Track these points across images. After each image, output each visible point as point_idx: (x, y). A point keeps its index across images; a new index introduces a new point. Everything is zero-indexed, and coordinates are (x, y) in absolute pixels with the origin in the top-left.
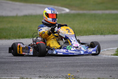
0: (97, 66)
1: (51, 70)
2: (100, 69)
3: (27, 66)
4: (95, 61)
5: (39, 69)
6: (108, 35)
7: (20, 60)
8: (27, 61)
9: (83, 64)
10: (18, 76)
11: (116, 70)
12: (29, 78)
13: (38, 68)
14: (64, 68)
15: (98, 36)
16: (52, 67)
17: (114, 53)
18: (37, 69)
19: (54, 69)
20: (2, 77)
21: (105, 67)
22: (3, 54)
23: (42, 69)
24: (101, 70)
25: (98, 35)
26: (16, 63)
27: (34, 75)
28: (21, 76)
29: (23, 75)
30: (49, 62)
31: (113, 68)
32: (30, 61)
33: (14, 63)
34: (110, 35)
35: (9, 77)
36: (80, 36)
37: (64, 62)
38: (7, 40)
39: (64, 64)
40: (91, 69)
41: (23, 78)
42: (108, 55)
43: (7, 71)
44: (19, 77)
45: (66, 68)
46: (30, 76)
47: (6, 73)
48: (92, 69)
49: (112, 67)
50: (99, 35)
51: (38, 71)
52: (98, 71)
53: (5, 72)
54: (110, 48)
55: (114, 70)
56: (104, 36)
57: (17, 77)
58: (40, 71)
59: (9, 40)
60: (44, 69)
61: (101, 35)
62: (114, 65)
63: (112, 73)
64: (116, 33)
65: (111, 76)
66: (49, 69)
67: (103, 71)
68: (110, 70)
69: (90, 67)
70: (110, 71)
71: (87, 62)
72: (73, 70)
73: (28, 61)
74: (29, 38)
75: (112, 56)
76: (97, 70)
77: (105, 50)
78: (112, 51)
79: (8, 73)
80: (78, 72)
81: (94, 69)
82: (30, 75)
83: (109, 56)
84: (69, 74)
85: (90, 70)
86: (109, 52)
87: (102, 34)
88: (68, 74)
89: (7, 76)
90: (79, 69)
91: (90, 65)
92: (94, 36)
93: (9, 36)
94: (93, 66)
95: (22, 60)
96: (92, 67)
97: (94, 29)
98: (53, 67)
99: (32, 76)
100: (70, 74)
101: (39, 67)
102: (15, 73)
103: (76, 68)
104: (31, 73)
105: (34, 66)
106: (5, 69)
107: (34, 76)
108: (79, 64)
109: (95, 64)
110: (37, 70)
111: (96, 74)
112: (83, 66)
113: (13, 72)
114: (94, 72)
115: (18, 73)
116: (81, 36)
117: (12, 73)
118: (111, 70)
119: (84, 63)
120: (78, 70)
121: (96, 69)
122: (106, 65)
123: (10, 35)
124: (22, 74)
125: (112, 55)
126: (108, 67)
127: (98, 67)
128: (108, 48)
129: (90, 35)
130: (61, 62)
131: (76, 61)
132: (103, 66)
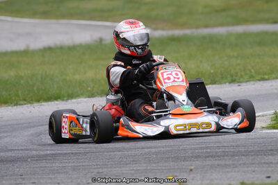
0: (232, 156)
1: (125, 172)
2: (240, 162)
3: (67, 164)
4: (225, 144)
5: (96, 171)
6: (248, 83)
7: (48, 152)
8: (66, 154)
9: (198, 153)
13: (93, 167)
14: (155, 163)
15: (223, 85)
16: (127, 164)
17: (268, 122)
18: (92, 170)
19: (131, 168)
21: (251, 158)
22: (6, 140)
23: (105, 170)
24: (244, 164)
25: (225, 83)
26: (40, 160)
31: (270, 157)
32: (72, 153)
33: (37, 160)
34: (252, 82)
37: (153, 150)
38: (10, 107)
39: (154, 156)
40: (220, 162)
43: (24, 179)
45: (160, 164)
49: (269, 155)
50: (227, 84)
51: (96, 175)
52: (236, 167)
53: (18, 182)
55: (274, 161)
56: (239, 85)
59: (15, 107)
60: (109, 169)
61: (232, 84)
62: (272, 152)
63: (270, 169)
64: (266, 77)
65: (269, 177)
66: (120, 167)
67: (248, 167)
68: (264, 163)
69: (217, 158)
70: (264, 165)
71: (207, 148)
72: (176, 167)
73: (69, 153)
75: (264, 131)
76: (234, 164)
78: (264, 118)
79: (25, 184)
81: (227, 163)
83: (257, 131)
85: (218, 165)
87: (233, 81)
91: (216, 153)
92: (214, 86)
93: (14, 98)
94: (223, 156)
95: (53, 152)
96: (222, 158)
97: (212, 71)
98: (130, 164)
101: (97, 165)
102: (40, 183)
103: (183, 163)
105: (84, 164)
106: (17, 175)
108: (189, 154)
109: (227, 150)
110: (93, 173)
111: (233, 173)
112: (197, 157)
113: (36, 181)
114: (227, 170)
115: (50, 181)
118: (267, 163)
121: (231, 162)
122: (253, 151)
125: (263, 128)
126: (259, 156)
127: (237, 158)
130: (146, 150)
131: (181, 148)
132: (247, 154)
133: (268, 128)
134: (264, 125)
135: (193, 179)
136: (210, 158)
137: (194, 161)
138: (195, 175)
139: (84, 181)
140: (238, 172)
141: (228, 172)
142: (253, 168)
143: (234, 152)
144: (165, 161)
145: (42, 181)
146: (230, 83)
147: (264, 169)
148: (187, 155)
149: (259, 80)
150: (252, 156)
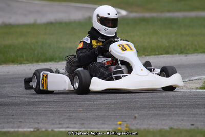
0: (169, 108)
1: (88, 116)
2: (175, 113)
3: (48, 109)
4: (166, 99)
5: (68, 115)
6: (193, 55)
8: (49, 101)
9: (145, 105)
10: (31, 126)
11: (202, 114)
12: (50, 130)
13: (67, 112)
14: (112, 111)
15: (175, 56)
16: (92, 111)
17: (202, 84)
18: (65, 114)
19: (94, 114)
20: (3, 128)
21: (183, 110)
23: (74, 114)
24: (177, 114)
25: (176, 54)
27: (60, 124)
28: (37, 126)
29: (41, 125)
30: (87, 102)
31: (197, 110)
34: (196, 54)
35: (16, 128)
36: (143, 56)
38: (16, 65)
39: (113, 106)
41: (38, 130)
42: (190, 89)
43: (14, 119)
44: (32, 128)
45: (116, 112)
46: (52, 126)
47: (11, 122)
48: (161, 113)
50: (178, 55)
51: (67, 118)
52: (170, 116)
53: (9, 121)
54: (195, 76)
55: (199, 113)
56: (186, 56)
57: (30, 128)
58: (70, 118)
60: (78, 114)
61: (181, 55)
63: (195, 119)
65: (193, 125)
67: (179, 117)
68: (192, 114)
69: (158, 109)
70: (192, 116)
71: (153, 101)
72: (127, 115)
74: (55, 61)
75: (197, 91)
76: (169, 114)
77: (186, 80)
78: (199, 81)
79: (14, 122)
80: (135, 117)
81: (165, 113)
82: (53, 124)
83: (192, 91)
84: (119, 123)
86: (192, 83)
87: (182, 53)
88: (118, 121)
89: (12, 128)
90: (138, 114)
92: (167, 56)
93: (19, 59)
94: (163, 108)
98: (94, 110)
99: (56, 126)
100: (123, 121)
101: (70, 110)
102: (25, 122)
103: (132, 112)
104: (54, 122)
105: (61, 109)
107: (60, 126)
108: (139, 105)
109: (167, 103)
110: (65, 116)
111: (168, 121)
112: (145, 107)
113: (22, 121)
114: (165, 118)
115: (32, 121)
116: (145, 56)
117: (20, 122)
119: (147, 103)
120: (136, 115)
121: (168, 113)
123: (22, 56)
124: (39, 123)
125: (197, 88)
126: (189, 109)
127: (172, 109)
128: (192, 76)
129: (162, 54)
131: (134, 100)
132: (181, 107)
133: (201, 88)
134: (198, 86)
135: (137, 124)
136: (153, 109)
137: (141, 110)
138: (139, 121)
139: (58, 122)
140: (171, 120)
141: (164, 120)
142: (182, 118)
143: (171, 105)
144: (120, 110)
145: (27, 121)
146: (179, 54)
147: (191, 119)
148: (137, 106)
149: (201, 53)
150: (184, 108)
